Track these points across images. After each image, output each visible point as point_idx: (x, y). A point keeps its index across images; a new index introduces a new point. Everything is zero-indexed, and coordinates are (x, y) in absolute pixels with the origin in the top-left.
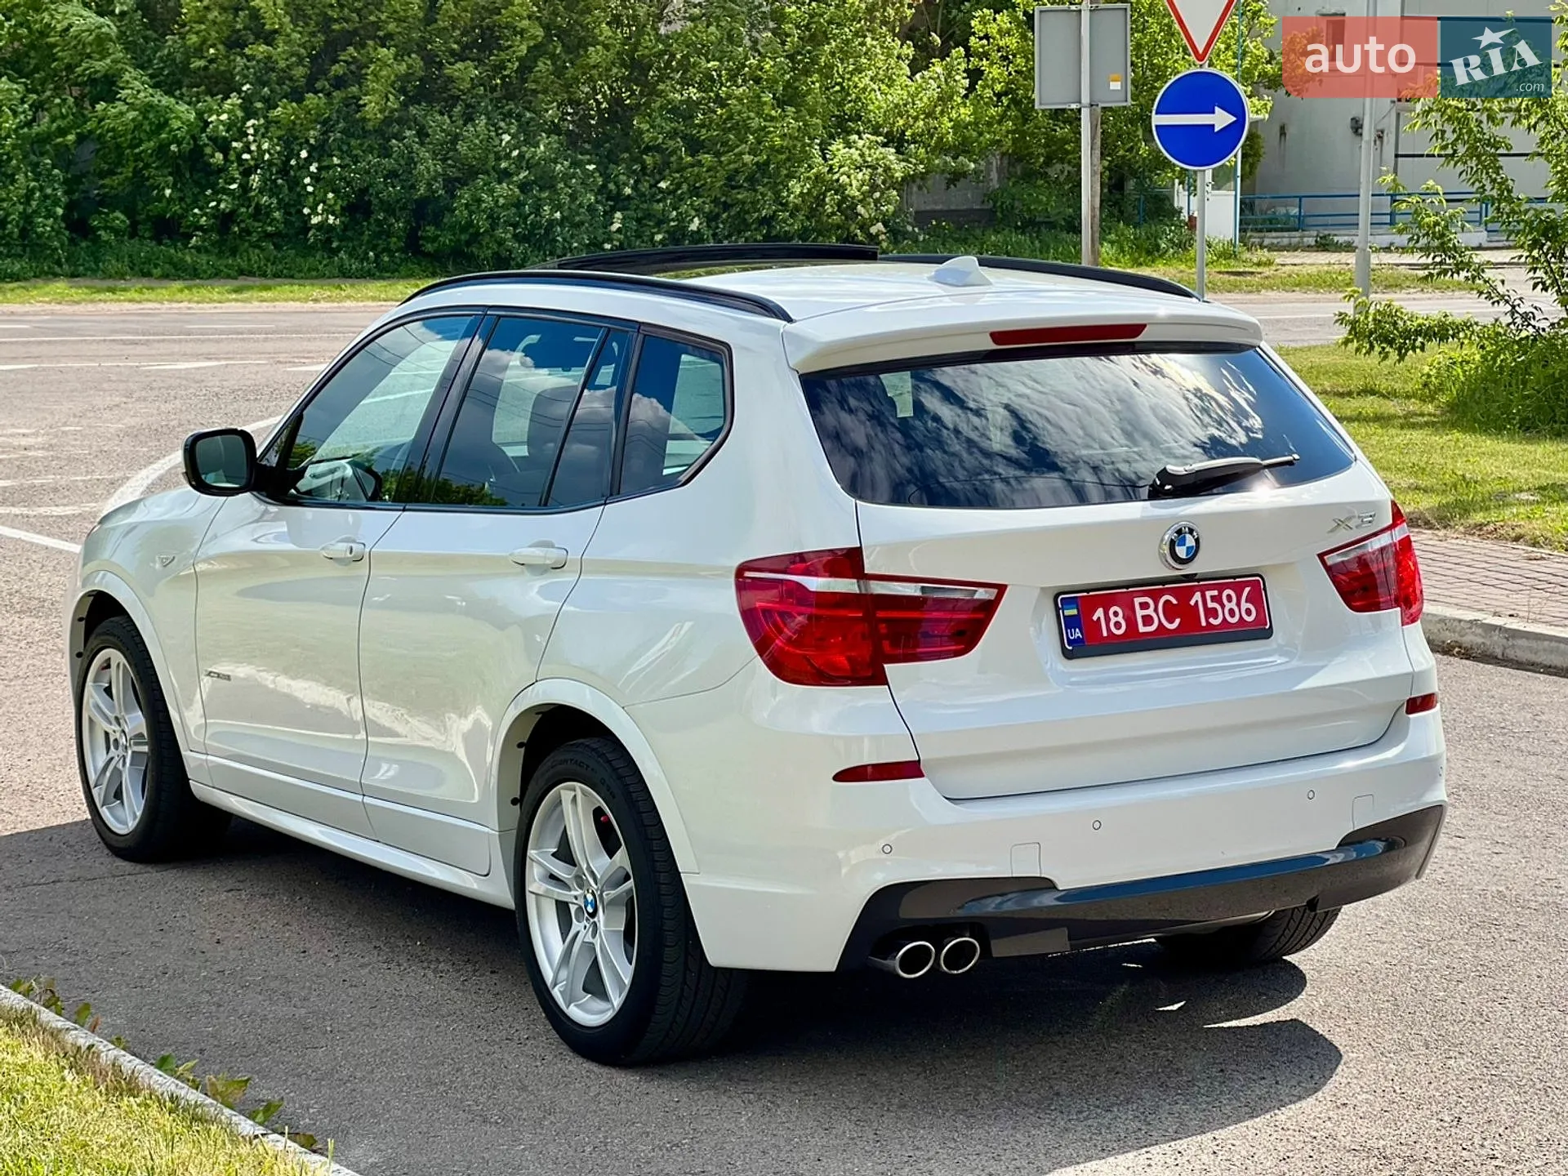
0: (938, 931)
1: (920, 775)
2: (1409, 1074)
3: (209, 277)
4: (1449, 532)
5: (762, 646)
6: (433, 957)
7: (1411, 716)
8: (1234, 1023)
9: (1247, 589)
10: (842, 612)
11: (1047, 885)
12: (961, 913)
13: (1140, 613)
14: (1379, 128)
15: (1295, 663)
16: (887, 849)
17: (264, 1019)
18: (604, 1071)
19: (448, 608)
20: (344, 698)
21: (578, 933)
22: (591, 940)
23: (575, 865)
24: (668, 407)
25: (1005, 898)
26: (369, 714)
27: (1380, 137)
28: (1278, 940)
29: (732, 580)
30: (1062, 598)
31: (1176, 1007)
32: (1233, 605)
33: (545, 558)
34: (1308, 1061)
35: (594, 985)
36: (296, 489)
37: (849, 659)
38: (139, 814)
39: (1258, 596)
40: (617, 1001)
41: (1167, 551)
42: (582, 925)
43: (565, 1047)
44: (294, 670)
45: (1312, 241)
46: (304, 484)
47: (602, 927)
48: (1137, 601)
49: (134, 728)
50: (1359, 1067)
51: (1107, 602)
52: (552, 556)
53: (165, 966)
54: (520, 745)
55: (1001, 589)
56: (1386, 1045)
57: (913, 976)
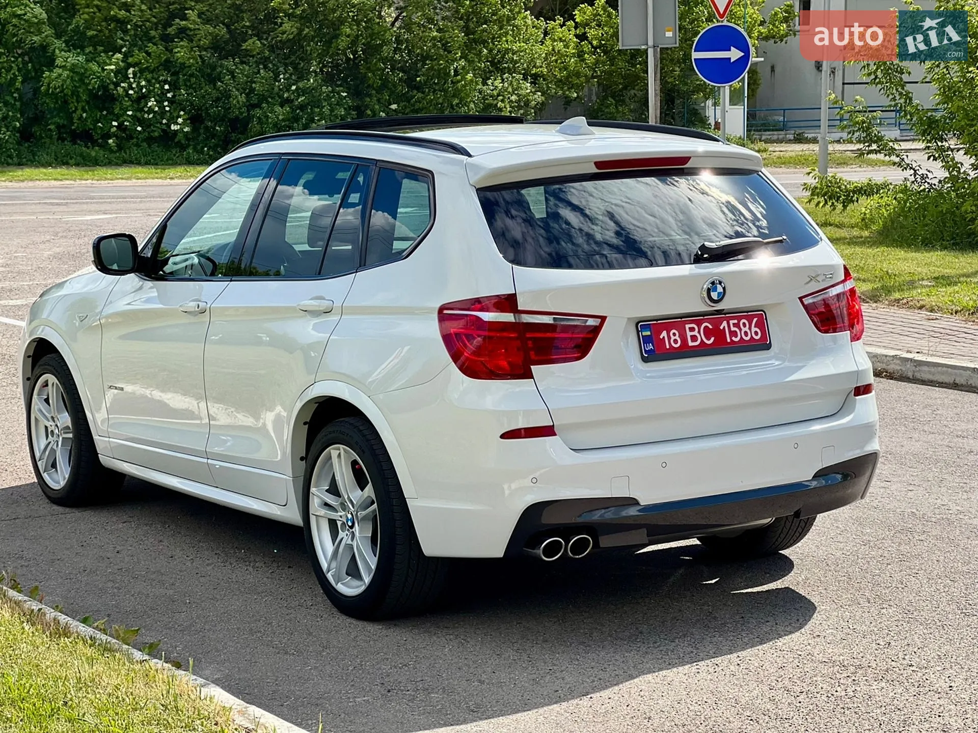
0: (566, 531)
1: (555, 434)
2: (858, 618)
3: (105, 165)
4: (878, 305)
5: (455, 357)
6: (252, 559)
7: (857, 398)
8: (749, 590)
9: (755, 320)
10: (505, 334)
11: (633, 502)
12: (580, 520)
13: (689, 334)
14: (832, 66)
15: (787, 364)
16: (534, 481)
17: (147, 596)
18: (360, 624)
19: (259, 342)
20: (195, 403)
21: (342, 539)
22: (351, 543)
23: (340, 497)
24: (395, 217)
25: (607, 510)
26: (211, 412)
27: (833, 72)
28: (777, 540)
29: (435, 316)
30: (641, 325)
31: (714, 581)
32: (747, 329)
33: (319, 306)
34: (796, 611)
35: (353, 571)
36: (163, 272)
37: (509, 363)
38: (67, 476)
39: (762, 324)
40: (367, 579)
41: (705, 295)
42: (344, 534)
43: (336, 609)
44: (164, 387)
45: (791, 137)
46: (168, 268)
47: (357, 534)
48: (687, 326)
49: (63, 423)
50: (827, 614)
51: (668, 329)
52: (325, 304)
53: (84, 567)
54: (305, 423)
55: (603, 319)
56: (843, 601)
57: (551, 559)
